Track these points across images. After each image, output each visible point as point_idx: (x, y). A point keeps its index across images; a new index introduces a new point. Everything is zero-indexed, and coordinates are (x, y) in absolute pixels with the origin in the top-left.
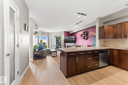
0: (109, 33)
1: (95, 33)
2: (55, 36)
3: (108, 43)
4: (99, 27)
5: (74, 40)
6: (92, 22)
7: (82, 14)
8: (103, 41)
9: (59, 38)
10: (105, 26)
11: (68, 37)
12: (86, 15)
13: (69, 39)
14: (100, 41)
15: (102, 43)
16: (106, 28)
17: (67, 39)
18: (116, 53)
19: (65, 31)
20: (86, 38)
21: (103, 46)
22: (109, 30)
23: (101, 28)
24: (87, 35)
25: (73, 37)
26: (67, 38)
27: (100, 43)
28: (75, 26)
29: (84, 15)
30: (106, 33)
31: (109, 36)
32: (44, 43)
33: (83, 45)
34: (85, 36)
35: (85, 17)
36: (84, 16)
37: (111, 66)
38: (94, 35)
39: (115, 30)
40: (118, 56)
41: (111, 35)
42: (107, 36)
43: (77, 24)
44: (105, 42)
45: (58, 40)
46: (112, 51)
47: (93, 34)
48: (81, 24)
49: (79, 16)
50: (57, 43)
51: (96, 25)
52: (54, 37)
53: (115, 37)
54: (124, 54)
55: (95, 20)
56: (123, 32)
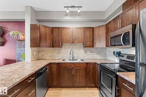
0: (46, 39)
3: (43, 53)
4: (31, 25)
8: (37, 50)
14: (32, 51)
15: (35, 54)
21: (37, 58)
22: (46, 34)
23: (35, 28)
27: (33, 54)
30: (42, 38)
38: (21, 39)
41: (49, 42)
42: (43, 43)
44: (39, 52)
47: (17, 36)
53: (53, 45)
54: (63, 68)
55: (24, 10)
56: (60, 40)
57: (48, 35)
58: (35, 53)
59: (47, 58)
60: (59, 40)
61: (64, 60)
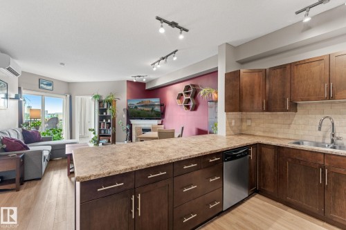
0: (252, 95)
1: (217, 93)
2: (95, 97)
3: (249, 123)
4: (226, 74)
5: (157, 109)
6: (208, 57)
7: (174, 24)
8: (238, 116)
9: (110, 103)
10: (242, 71)
11: (140, 100)
12: (187, 31)
13: (142, 106)
14: (228, 118)
15: (233, 124)
16: (245, 78)
17: (136, 107)
18: (269, 157)
19: (130, 78)
20: (191, 104)
21: (238, 132)
22: (252, 86)
23: (232, 78)
24: (195, 95)
25: (156, 101)
26: (135, 102)
27: (229, 124)
28: (159, 66)
29: (180, 28)
30: (244, 94)
31: (253, 102)
32: (55, 120)
33: (183, 128)
34: (189, 100)
35: (181, 37)
36: (181, 33)
37: (257, 195)
38: (213, 99)
39: (268, 86)
40: (275, 166)
41: (258, 101)
42: (246, 104)
43: (163, 58)
44: (242, 120)
45: (105, 110)
46: (261, 151)
47: (209, 95)
48: (175, 58)
49: (162, 31)
50: (101, 118)
51: (217, 68)
52: (91, 98)
53: (269, 107)
54: (290, 160)
55: (217, 53)
56: (288, 94)
57: (256, 88)
58: (233, 121)
59: (257, 134)
60: (284, 94)
61: (299, 143)
